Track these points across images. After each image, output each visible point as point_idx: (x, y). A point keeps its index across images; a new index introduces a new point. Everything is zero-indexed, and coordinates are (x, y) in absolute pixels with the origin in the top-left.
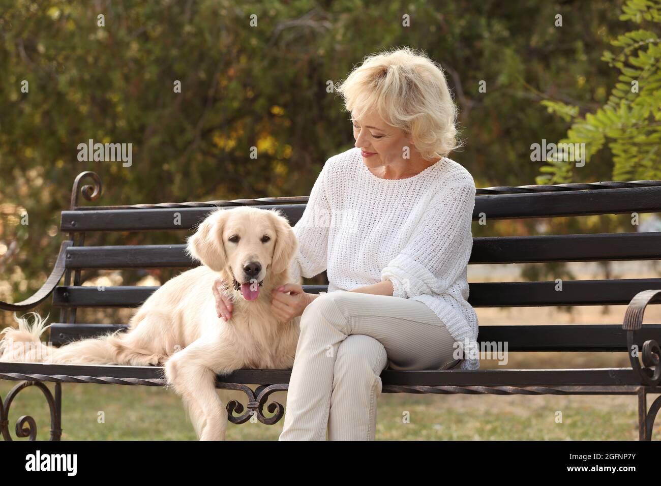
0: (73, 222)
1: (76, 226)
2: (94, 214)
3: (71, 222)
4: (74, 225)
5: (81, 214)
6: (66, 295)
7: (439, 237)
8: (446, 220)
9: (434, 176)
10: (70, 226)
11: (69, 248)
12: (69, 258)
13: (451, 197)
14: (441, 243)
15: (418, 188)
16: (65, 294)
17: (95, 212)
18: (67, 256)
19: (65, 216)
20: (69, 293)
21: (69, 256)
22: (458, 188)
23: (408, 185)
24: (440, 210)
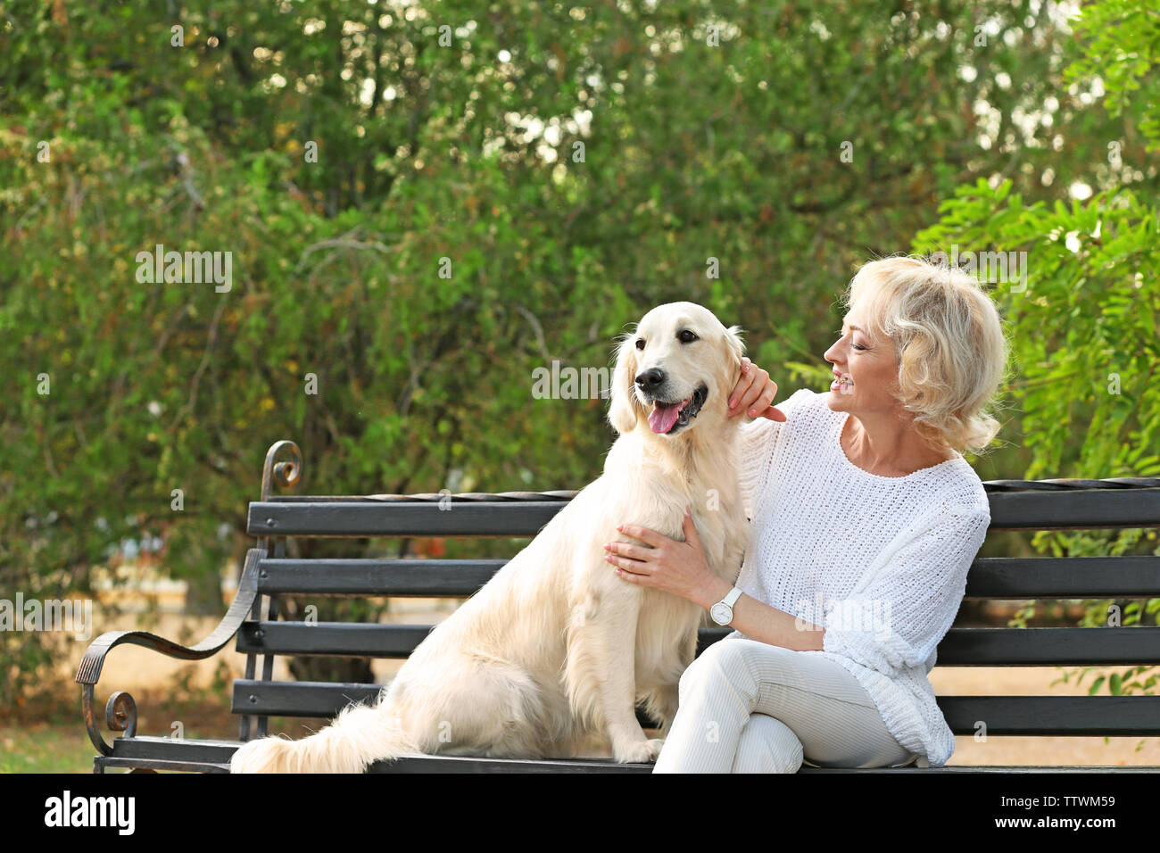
0: (269, 521)
1: (275, 526)
2: (306, 508)
3: (267, 520)
4: (271, 524)
5: (284, 508)
6: (259, 635)
7: (916, 584)
8: (934, 562)
9: (930, 485)
10: (266, 526)
11: (262, 561)
12: (265, 576)
13: (952, 529)
14: (917, 594)
15: (901, 497)
16: (257, 633)
17: (309, 504)
18: (260, 573)
19: (255, 509)
20: (264, 632)
21: (263, 573)
22: (966, 517)
23: (888, 489)
24: (929, 545)
